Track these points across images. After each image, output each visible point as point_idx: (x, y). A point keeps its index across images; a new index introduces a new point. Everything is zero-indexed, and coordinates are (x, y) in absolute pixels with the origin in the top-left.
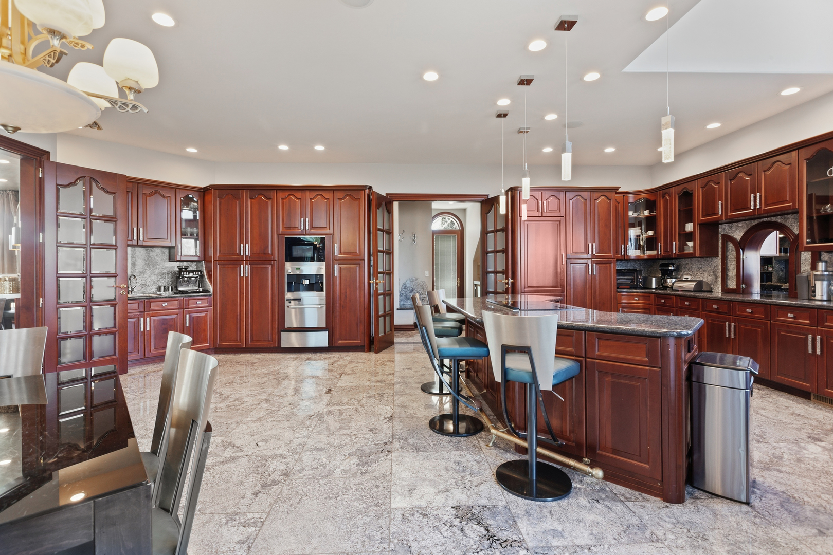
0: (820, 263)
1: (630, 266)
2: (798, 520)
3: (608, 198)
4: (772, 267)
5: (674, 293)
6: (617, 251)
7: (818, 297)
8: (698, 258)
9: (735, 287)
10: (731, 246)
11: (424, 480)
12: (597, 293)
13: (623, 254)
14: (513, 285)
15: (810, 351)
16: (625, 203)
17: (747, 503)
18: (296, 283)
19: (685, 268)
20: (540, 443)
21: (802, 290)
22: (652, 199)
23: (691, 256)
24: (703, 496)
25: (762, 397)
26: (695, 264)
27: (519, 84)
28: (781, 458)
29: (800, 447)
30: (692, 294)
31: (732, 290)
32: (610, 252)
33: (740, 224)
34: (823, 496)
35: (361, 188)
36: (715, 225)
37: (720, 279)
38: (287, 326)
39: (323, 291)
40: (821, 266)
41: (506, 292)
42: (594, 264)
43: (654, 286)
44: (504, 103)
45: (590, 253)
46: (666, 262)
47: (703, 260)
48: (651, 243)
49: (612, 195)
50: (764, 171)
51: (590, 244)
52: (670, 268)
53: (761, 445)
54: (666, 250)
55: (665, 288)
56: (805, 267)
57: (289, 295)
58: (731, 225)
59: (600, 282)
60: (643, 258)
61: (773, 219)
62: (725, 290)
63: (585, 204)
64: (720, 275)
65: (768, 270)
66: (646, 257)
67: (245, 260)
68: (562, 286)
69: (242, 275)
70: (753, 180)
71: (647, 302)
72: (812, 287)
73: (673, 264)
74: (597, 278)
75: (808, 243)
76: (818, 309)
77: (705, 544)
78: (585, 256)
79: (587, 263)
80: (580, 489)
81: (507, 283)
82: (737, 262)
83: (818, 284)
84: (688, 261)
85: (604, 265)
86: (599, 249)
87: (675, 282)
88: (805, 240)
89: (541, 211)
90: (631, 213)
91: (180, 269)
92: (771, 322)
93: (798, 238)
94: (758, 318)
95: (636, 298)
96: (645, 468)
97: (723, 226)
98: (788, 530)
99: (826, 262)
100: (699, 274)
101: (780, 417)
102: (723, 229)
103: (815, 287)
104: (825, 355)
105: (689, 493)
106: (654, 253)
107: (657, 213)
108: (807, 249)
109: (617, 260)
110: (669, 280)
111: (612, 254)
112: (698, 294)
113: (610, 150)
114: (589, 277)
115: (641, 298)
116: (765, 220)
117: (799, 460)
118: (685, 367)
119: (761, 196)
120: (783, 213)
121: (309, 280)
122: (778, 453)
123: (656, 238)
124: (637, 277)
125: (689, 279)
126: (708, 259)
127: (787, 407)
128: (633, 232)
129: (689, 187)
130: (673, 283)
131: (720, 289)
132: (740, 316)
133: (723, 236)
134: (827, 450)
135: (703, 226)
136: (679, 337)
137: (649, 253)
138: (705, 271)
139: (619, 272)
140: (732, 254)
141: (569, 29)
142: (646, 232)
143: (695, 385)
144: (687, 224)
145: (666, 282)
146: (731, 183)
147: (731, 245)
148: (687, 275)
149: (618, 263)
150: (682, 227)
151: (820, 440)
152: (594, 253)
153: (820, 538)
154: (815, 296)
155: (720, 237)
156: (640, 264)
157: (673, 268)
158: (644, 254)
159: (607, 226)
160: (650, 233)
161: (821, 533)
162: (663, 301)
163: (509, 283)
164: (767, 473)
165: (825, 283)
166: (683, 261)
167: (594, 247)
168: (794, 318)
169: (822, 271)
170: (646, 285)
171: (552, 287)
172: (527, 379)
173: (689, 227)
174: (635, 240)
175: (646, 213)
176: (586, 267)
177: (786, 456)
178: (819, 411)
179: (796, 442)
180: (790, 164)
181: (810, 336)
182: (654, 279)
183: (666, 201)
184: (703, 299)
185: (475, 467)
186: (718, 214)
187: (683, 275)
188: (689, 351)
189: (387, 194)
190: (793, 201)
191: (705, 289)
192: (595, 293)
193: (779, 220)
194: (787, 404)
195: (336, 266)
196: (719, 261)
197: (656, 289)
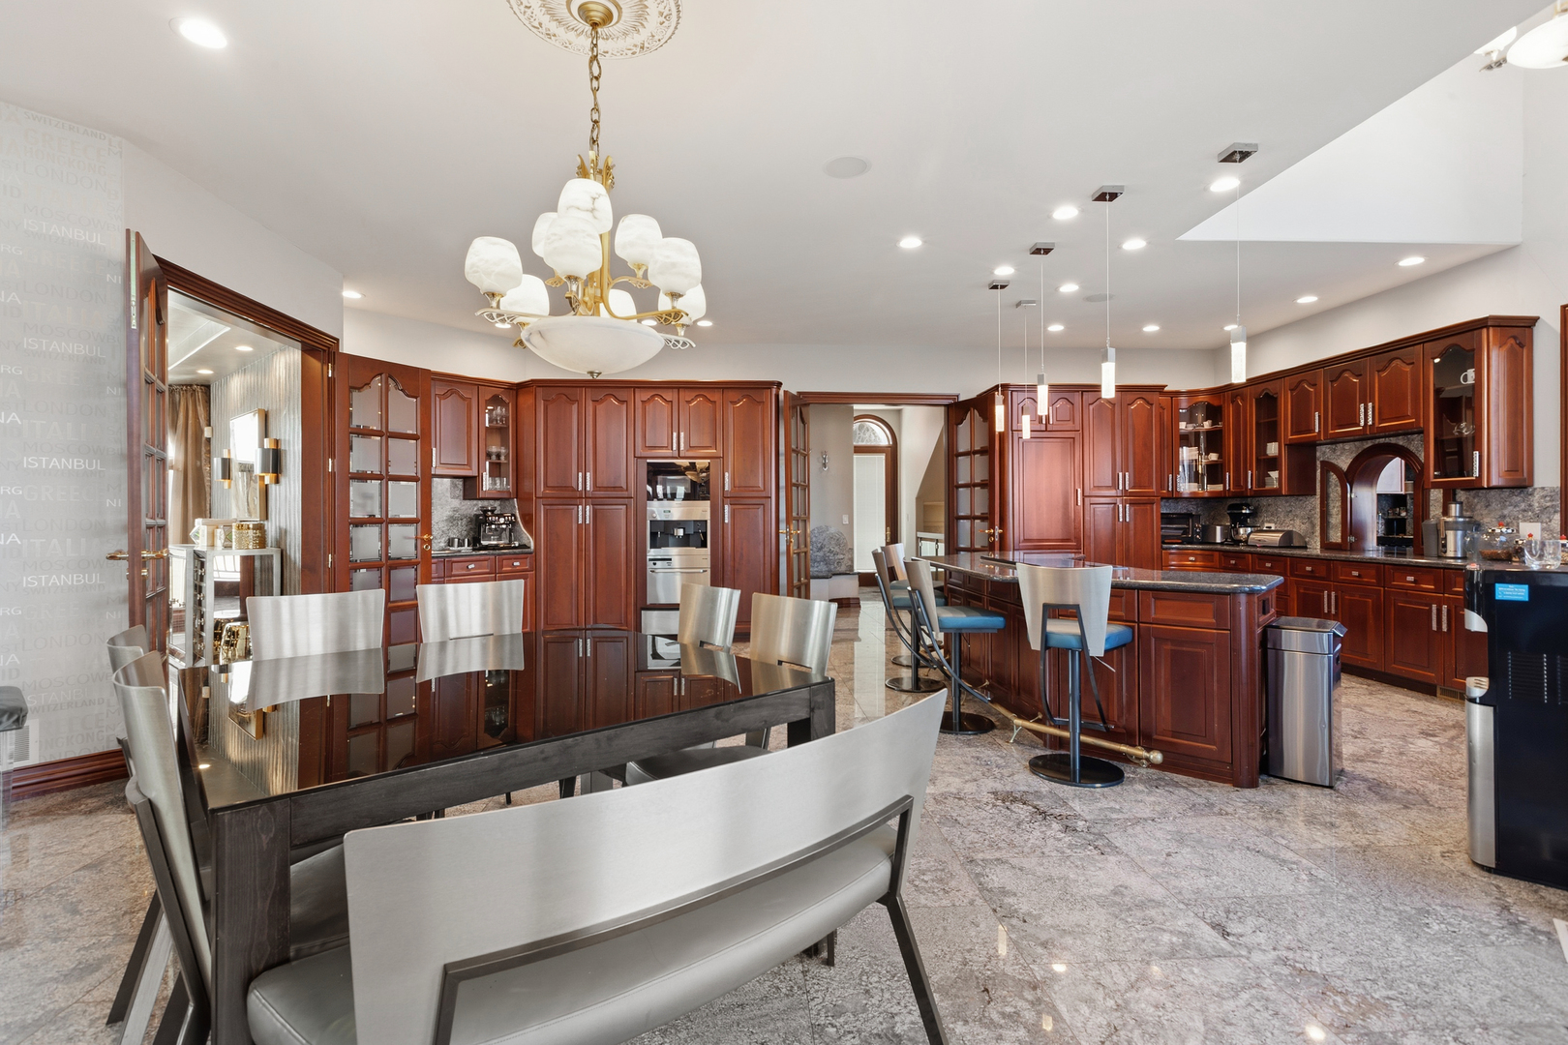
0: (1453, 506)
1: (1181, 508)
2: (1384, 798)
3: (1148, 403)
4: (1407, 511)
5: (1248, 549)
6: (1162, 484)
7: (1450, 554)
8: (1286, 496)
9: (1339, 541)
10: (1333, 478)
11: (943, 772)
12: (1132, 551)
13: (1170, 489)
14: (1002, 537)
15: (1434, 627)
16: (1174, 408)
17: (1331, 787)
18: (663, 532)
19: (1267, 511)
20: (1084, 731)
21: (1430, 543)
22: (1215, 403)
23: (1275, 494)
24: (1280, 782)
25: (1371, 694)
26: (1282, 505)
27: (1033, 253)
28: (1380, 752)
29: (1406, 742)
30: (1276, 551)
31: (1337, 544)
32: (1150, 486)
33: (1347, 446)
34: (1419, 782)
35: (767, 386)
36: (1311, 446)
37: (1318, 528)
38: (649, 601)
39: (706, 547)
40: (1454, 509)
41: (991, 547)
42: (1127, 505)
43: (1218, 540)
44: (1004, 271)
45: (1121, 488)
46: (1238, 502)
47: (1293, 499)
48: (1214, 473)
49: (1156, 397)
50: (1378, 371)
51: (1121, 474)
52: (1244, 511)
53: (1359, 740)
54: (1237, 481)
55: (1237, 542)
56: (1435, 511)
57: (652, 553)
58: (1334, 446)
59: (1135, 534)
60: (1201, 496)
61: (1393, 440)
62: (1327, 545)
63: (1113, 412)
64: (1318, 522)
65: (1399, 515)
66: (1206, 495)
67: (586, 497)
68: (1078, 539)
69: (580, 522)
70: (1363, 385)
71: (1209, 564)
72: (1443, 539)
73: (1248, 506)
74: (1132, 526)
75: (1436, 477)
76: (1444, 568)
77: (1279, 816)
78: (1113, 492)
79: (1115, 504)
80: (1134, 778)
81: (993, 535)
82: (1342, 503)
83: (1450, 534)
84: (1270, 500)
85: (1142, 507)
86: (1134, 483)
87: (1252, 532)
88: (1432, 472)
89: (1044, 422)
90: (1183, 425)
91: (485, 511)
92: (1384, 590)
93: (1424, 467)
94: (1368, 583)
95: (1192, 558)
96: (1211, 750)
97: (1323, 448)
98: (1372, 806)
99: (1461, 503)
100: (1287, 521)
101: (1391, 714)
102: (1323, 453)
103: (1445, 539)
104: (1453, 631)
105: (1263, 780)
106: (1219, 488)
107: (1224, 425)
108: (1436, 486)
109: (1162, 498)
110: (1242, 531)
111: (1154, 490)
112: (1283, 551)
113: (1151, 328)
114: (1119, 526)
115: (1199, 558)
116: (1382, 440)
117: (1401, 754)
118: (1259, 631)
119: (1373, 407)
120: (1406, 432)
121: (684, 529)
122: (1376, 747)
123: (1222, 464)
124: (1194, 526)
125: (1273, 529)
126: (1301, 498)
127: (1402, 704)
128: (1187, 454)
129: (1271, 387)
130: (1249, 535)
131: (1319, 544)
132: (1343, 581)
133: (1322, 462)
134: (1440, 744)
135: (1292, 447)
136: (1251, 593)
137: (1211, 488)
138: (1297, 516)
139: (1166, 518)
140: (1335, 491)
141: (1111, 200)
142: (1207, 454)
143: (1271, 653)
144: (1269, 444)
145: (1237, 533)
146: (1332, 386)
147: (1334, 476)
148: (1269, 522)
149: (1162, 503)
150: (1262, 449)
151: (1434, 736)
152: (1127, 488)
153: (1404, 811)
154: (1445, 552)
155: (1318, 463)
156: (1197, 504)
157: (1248, 512)
158: (1203, 489)
159: (1147, 446)
160: (1213, 457)
161: (1406, 807)
162: (1233, 562)
163: (996, 534)
164: (1359, 764)
165: (1460, 533)
166: (1264, 501)
167: (1127, 479)
168: (1415, 582)
169: (1456, 517)
170: (1207, 536)
171: (1062, 540)
172: (1075, 643)
173: (1272, 449)
174: (1190, 466)
175: (1207, 425)
176: (1114, 509)
177: (1386, 750)
178: (1445, 708)
179: (1404, 738)
180: (1413, 363)
181: (1434, 607)
182: (1218, 528)
183: (1237, 409)
184: (1292, 557)
185: (1001, 761)
186: (1314, 432)
187: (1263, 522)
188: (1264, 613)
189: (799, 393)
190: (1417, 418)
191: (1296, 543)
192: (1128, 550)
193: (1401, 441)
194: (1403, 701)
195: (726, 507)
196: (1316, 500)
197: (1222, 544)
